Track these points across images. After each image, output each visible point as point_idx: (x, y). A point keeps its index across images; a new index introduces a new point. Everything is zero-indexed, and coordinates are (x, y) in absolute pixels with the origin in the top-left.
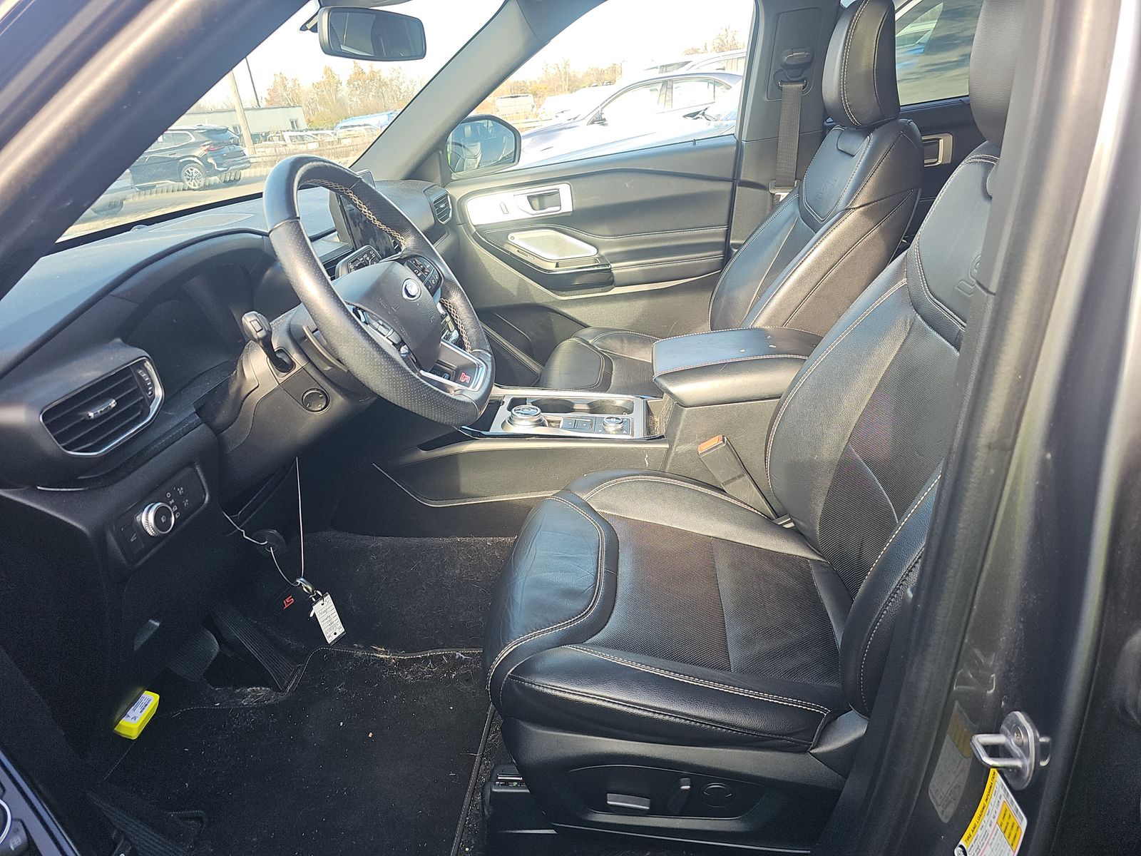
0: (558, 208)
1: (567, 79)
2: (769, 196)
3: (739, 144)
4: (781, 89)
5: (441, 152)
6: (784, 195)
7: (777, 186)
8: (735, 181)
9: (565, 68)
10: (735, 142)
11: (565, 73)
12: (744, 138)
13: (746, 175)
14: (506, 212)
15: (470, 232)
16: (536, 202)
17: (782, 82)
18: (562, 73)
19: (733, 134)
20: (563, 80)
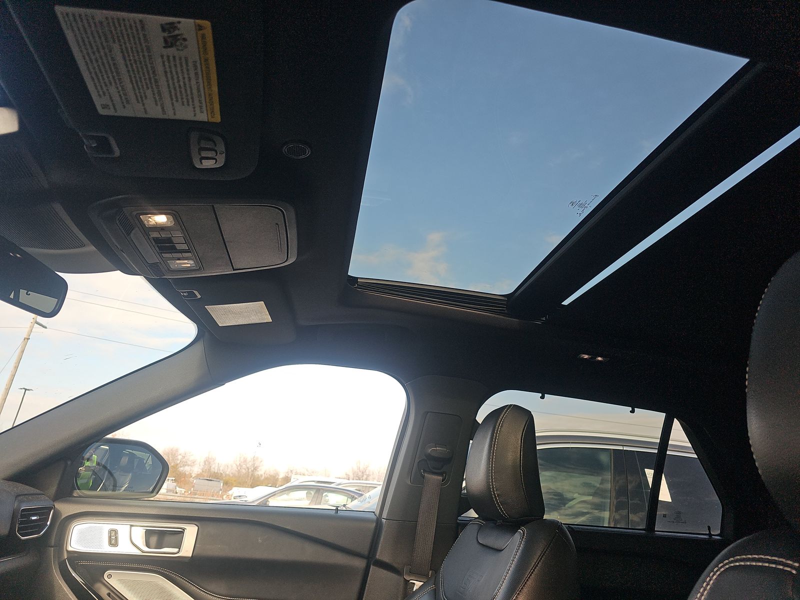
0: (176, 550)
1: (252, 478)
2: (402, 583)
3: (378, 522)
4: (423, 477)
5: (69, 463)
6: (418, 584)
7: (411, 573)
8: (371, 559)
9: (253, 471)
10: (375, 519)
11: (252, 475)
12: (385, 515)
13: (383, 554)
14: (113, 542)
15: (59, 558)
16: (154, 540)
17: (425, 471)
18: (250, 474)
19: (374, 512)
20: (249, 478)
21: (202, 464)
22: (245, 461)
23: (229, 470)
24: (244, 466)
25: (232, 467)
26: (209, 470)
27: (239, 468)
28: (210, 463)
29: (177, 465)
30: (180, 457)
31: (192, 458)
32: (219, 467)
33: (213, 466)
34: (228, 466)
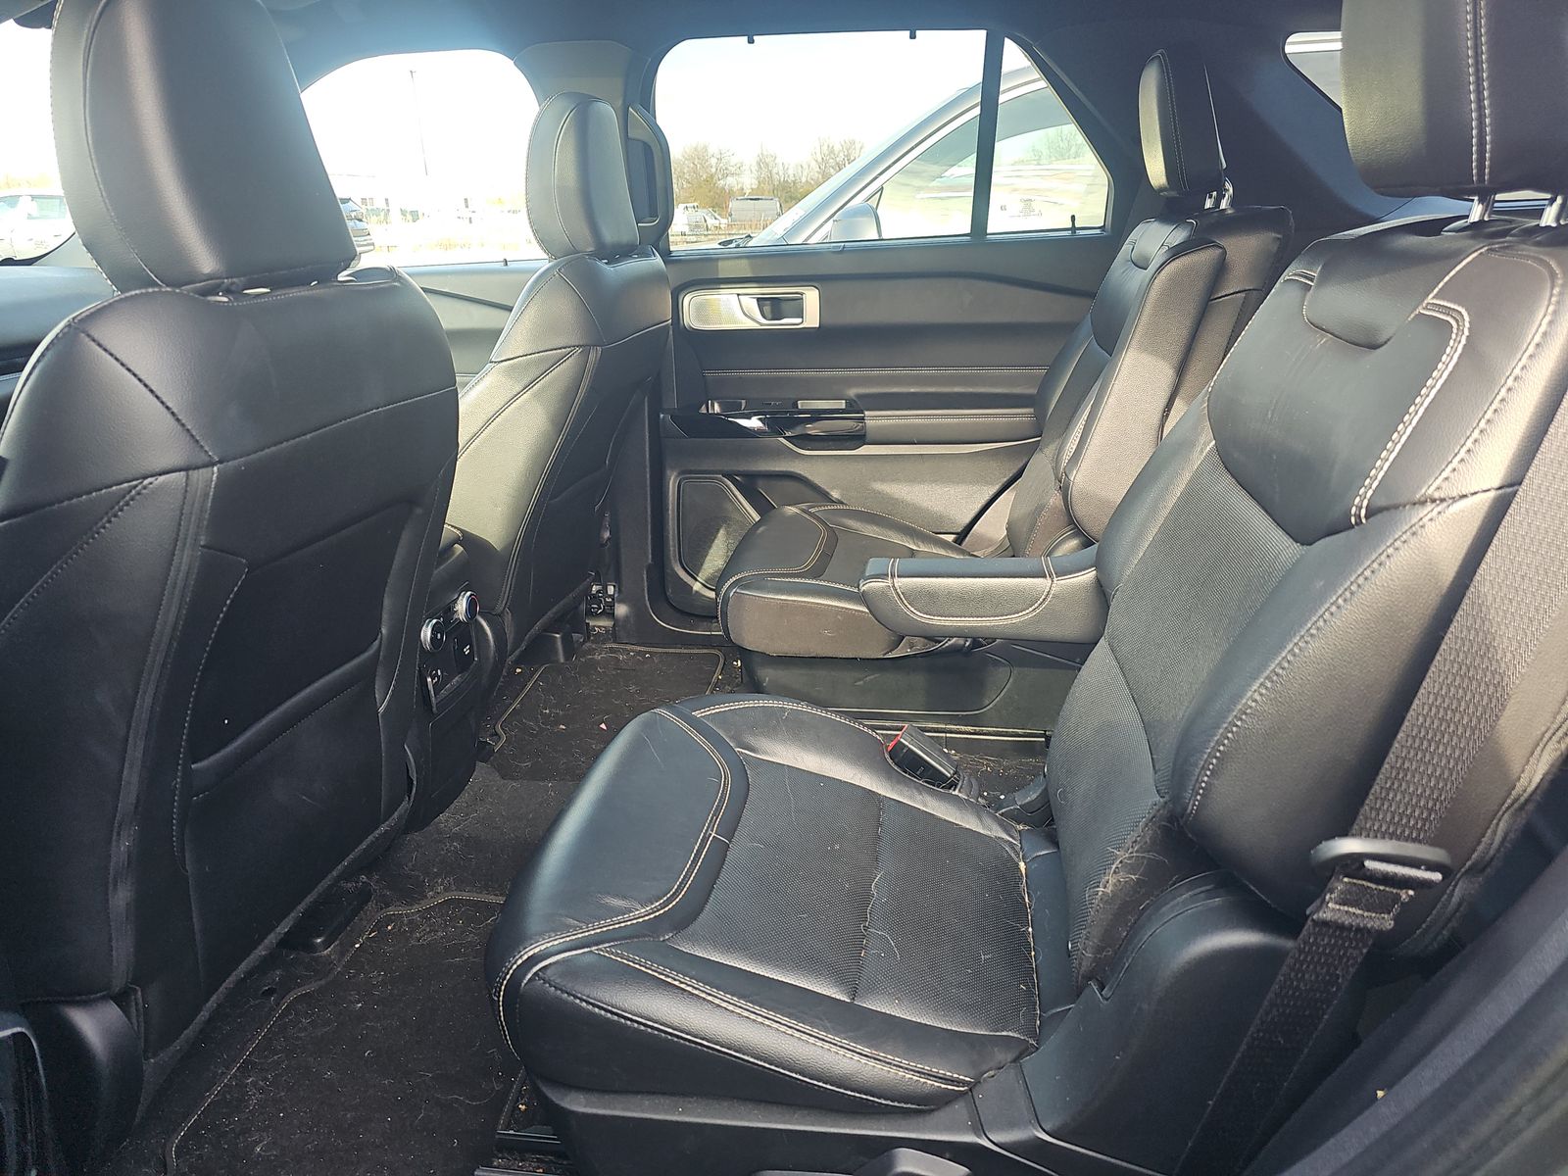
21: (755, 168)
22: (832, 151)
23: (805, 173)
24: (831, 161)
25: (809, 166)
26: (771, 177)
27: (823, 167)
28: (767, 165)
29: (712, 176)
30: (713, 161)
31: (734, 160)
32: (786, 170)
33: (775, 171)
34: (802, 167)
